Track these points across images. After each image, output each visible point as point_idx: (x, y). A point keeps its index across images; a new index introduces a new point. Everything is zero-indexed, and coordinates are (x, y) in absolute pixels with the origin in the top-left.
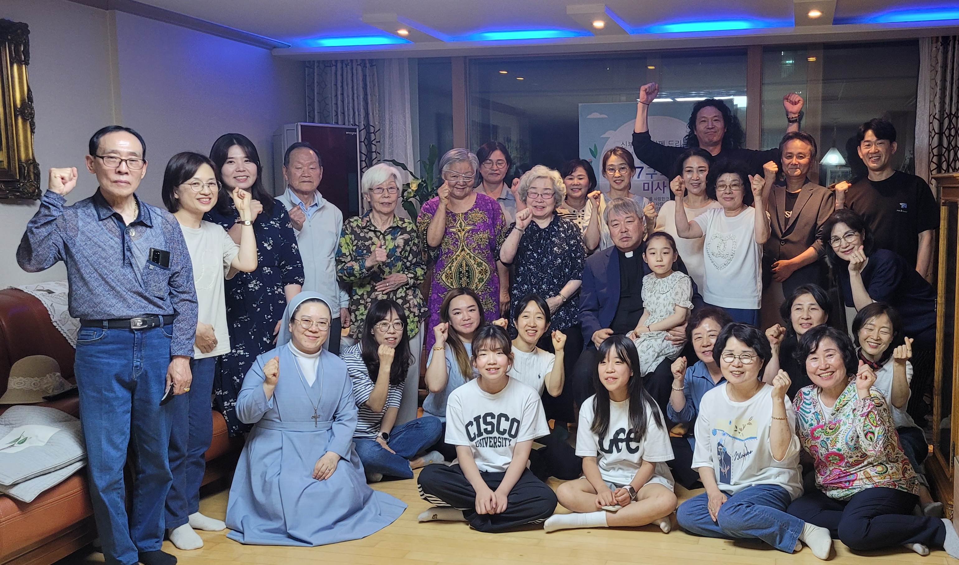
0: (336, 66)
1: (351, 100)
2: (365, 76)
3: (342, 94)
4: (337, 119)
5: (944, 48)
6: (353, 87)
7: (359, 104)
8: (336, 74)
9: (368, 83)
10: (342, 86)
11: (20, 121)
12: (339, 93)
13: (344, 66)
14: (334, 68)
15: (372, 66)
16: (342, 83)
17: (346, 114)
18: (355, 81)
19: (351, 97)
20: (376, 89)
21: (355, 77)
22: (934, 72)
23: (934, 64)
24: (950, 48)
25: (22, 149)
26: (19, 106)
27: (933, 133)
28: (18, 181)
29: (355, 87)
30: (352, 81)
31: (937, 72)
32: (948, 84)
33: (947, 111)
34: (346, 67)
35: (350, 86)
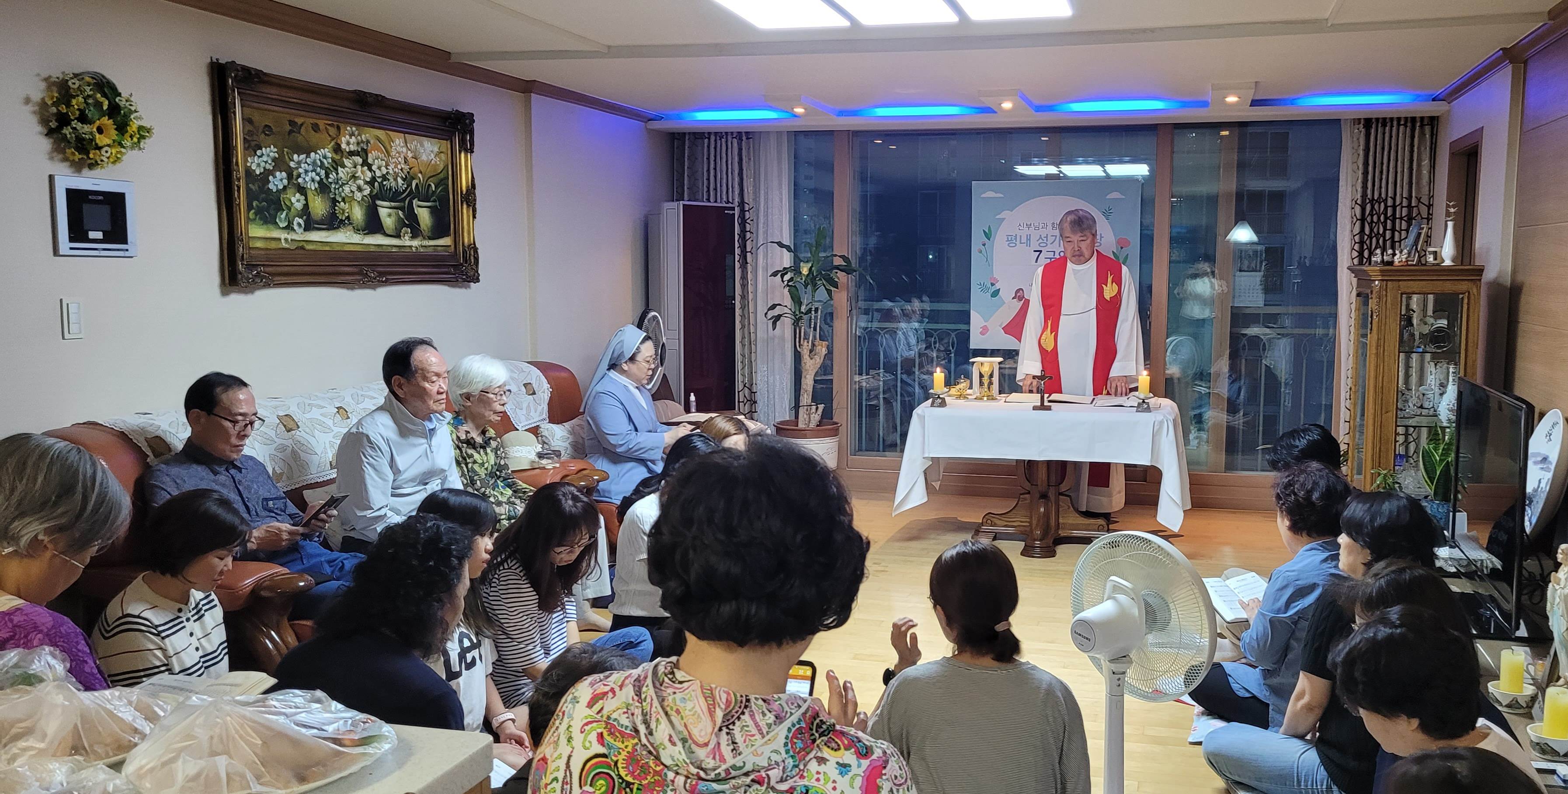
0: (709, 139)
1: (725, 176)
2: (740, 150)
3: (715, 169)
4: (709, 196)
5: (1366, 131)
6: (727, 161)
7: (733, 179)
8: (709, 147)
9: (744, 157)
10: (715, 160)
11: (465, 206)
12: (712, 166)
13: (718, 138)
14: (706, 141)
15: (748, 138)
16: (715, 157)
17: (719, 190)
18: (730, 154)
19: (724, 172)
20: (752, 163)
21: (730, 150)
22: (1356, 155)
23: (1356, 147)
24: (1373, 131)
25: (466, 234)
26: (464, 193)
27: (1355, 219)
28: (461, 264)
29: (730, 162)
30: (727, 154)
31: (1359, 155)
32: (1370, 169)
33: (1369, 196)
34: (720, 139)
35: (724, 160)
